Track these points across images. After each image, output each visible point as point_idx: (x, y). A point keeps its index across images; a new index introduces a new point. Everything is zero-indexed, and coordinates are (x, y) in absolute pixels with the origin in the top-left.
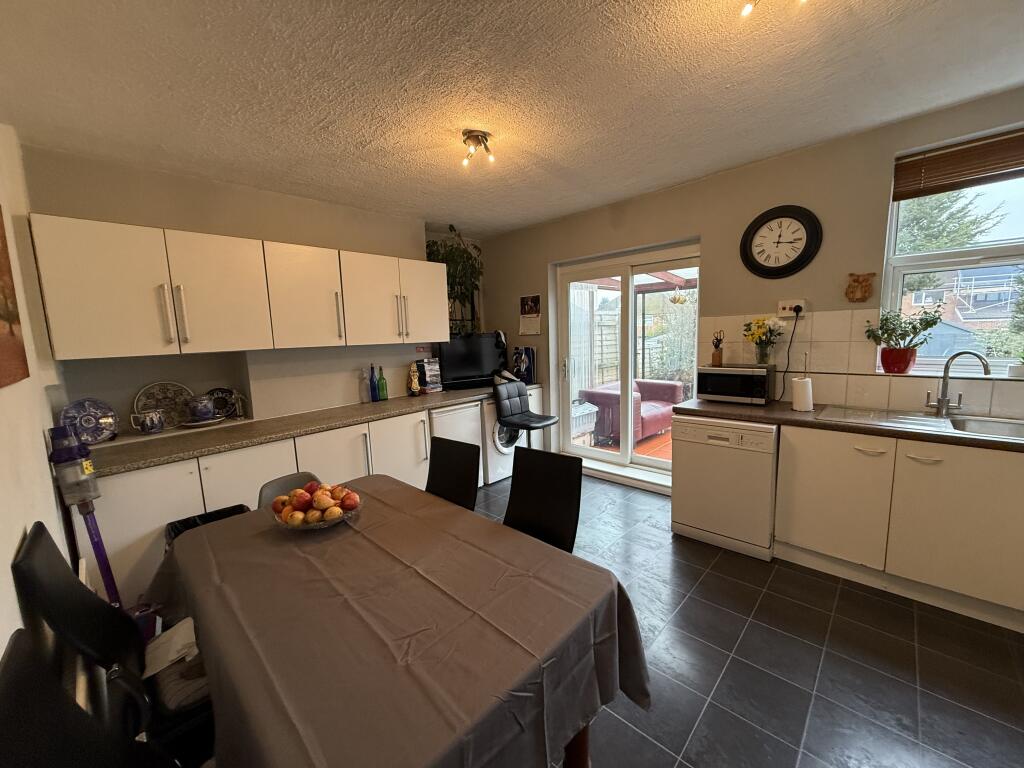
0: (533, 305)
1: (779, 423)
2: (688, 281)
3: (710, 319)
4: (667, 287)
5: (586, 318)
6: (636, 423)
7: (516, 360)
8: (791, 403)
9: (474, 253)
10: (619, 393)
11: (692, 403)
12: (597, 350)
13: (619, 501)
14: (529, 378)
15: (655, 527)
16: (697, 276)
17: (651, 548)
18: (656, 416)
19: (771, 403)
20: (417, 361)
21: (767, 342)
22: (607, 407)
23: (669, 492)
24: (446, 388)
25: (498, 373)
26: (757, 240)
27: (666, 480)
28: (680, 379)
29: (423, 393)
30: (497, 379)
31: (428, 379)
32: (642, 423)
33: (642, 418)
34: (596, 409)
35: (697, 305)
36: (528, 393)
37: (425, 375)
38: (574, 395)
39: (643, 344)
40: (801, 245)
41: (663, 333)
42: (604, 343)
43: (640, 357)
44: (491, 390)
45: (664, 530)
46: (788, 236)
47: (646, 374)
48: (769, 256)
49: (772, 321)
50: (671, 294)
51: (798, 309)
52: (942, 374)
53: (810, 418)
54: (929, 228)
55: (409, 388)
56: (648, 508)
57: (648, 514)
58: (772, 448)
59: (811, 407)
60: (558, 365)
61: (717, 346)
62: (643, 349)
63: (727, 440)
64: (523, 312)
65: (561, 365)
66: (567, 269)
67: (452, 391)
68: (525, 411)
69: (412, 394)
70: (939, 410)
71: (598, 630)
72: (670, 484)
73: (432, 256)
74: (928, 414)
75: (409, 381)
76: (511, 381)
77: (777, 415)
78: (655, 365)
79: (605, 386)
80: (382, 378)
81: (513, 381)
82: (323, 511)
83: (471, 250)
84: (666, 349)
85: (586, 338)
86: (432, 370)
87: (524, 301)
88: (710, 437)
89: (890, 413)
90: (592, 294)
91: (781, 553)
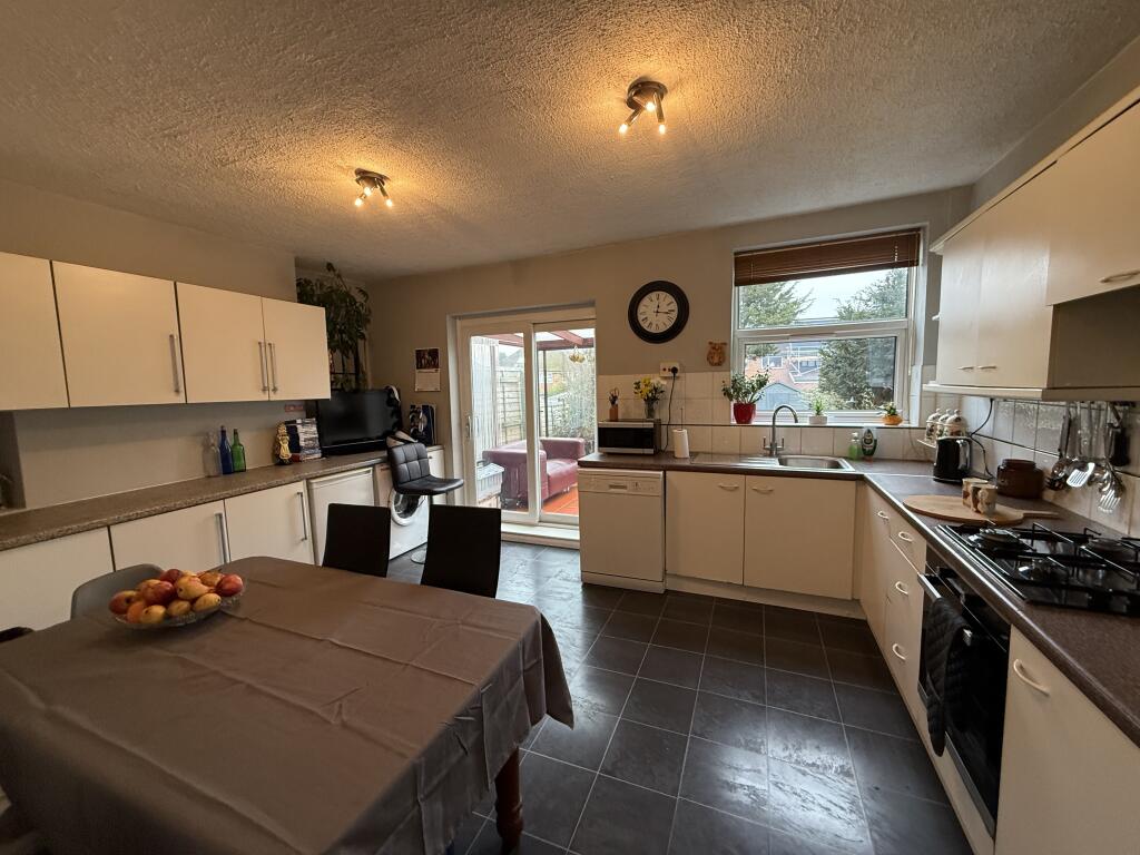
0: (430, 359)
1: (665, 469)
2: (585, 340)
3: (606, 378)
4: (566, 345)
5: (487, 374)
6: (542, 482)
7: (412, 420)
8: (673, 452)
9: (360, 298)
10: (525, 451)
11: (593, 457)
12: (500, 408)
13: (530, 560)
14: (428, 439)
15: (565, 579)
16: (593, 336)
17: (564, 600)
18: (561, 474)
19: (658, 453)
20: (286, 423)
21: (652, 399)
22: (513, 466)
23: (578, 545)
24: (326, 453)
25: (391, 434)
26: (641, 309)
27: (574, 535)
28: (582, 437)
29: (295, 460)
30: (391, 442)
31: (302, 444)
32: (549, 481)
33: (549, 477)
34: (501, 469)
35: (594, 364)
36: (429, 455)
37: (298, 439)
38: (478, 457)
39: (546, 402)
40: (674, 315)
41: (563, 391)
42: (507, 400)
43: (543, 414)
44: (385, 454)
45: (574, 581)
46: (664, 308)
47: (550, 432)
48: (651, 324)
49: (656, 380)
50: (571, 351)
51: (674, 370)
52: (771, 424)
53: (687, 463)
54: (768, 305)
55: (276, 455)
56: (557, 563)
57: (558, 569)
58: (661, 493)
59: (688, 455)
60: (460, 425)
61: (613, 403)
62: (546, 407)
63: (624, 487)
64: (420, 366)
65: (464, 424)
66: (466, 322)
67: (334, 458)
68: (426, 476)
69: (281, 463)
70: (771, 452)
71: (526, 658)
72: (578, 538)
73: (305, 296)
74: (765, 456)
75: (276, 446)
76: (407, 442)
77: (664, 462)
78: (558, 423)
79: (509, 445)
80: (237, 442)
81: (409, 442)
82: (193, 601)
83: (354, 293)
84: (567, 406)
85: (488, 394)
86: (308, 432)
87: (419, 354)
88: (611, 487)
89: (742, 456)
90: (493, 349)
91: (672, 585)
